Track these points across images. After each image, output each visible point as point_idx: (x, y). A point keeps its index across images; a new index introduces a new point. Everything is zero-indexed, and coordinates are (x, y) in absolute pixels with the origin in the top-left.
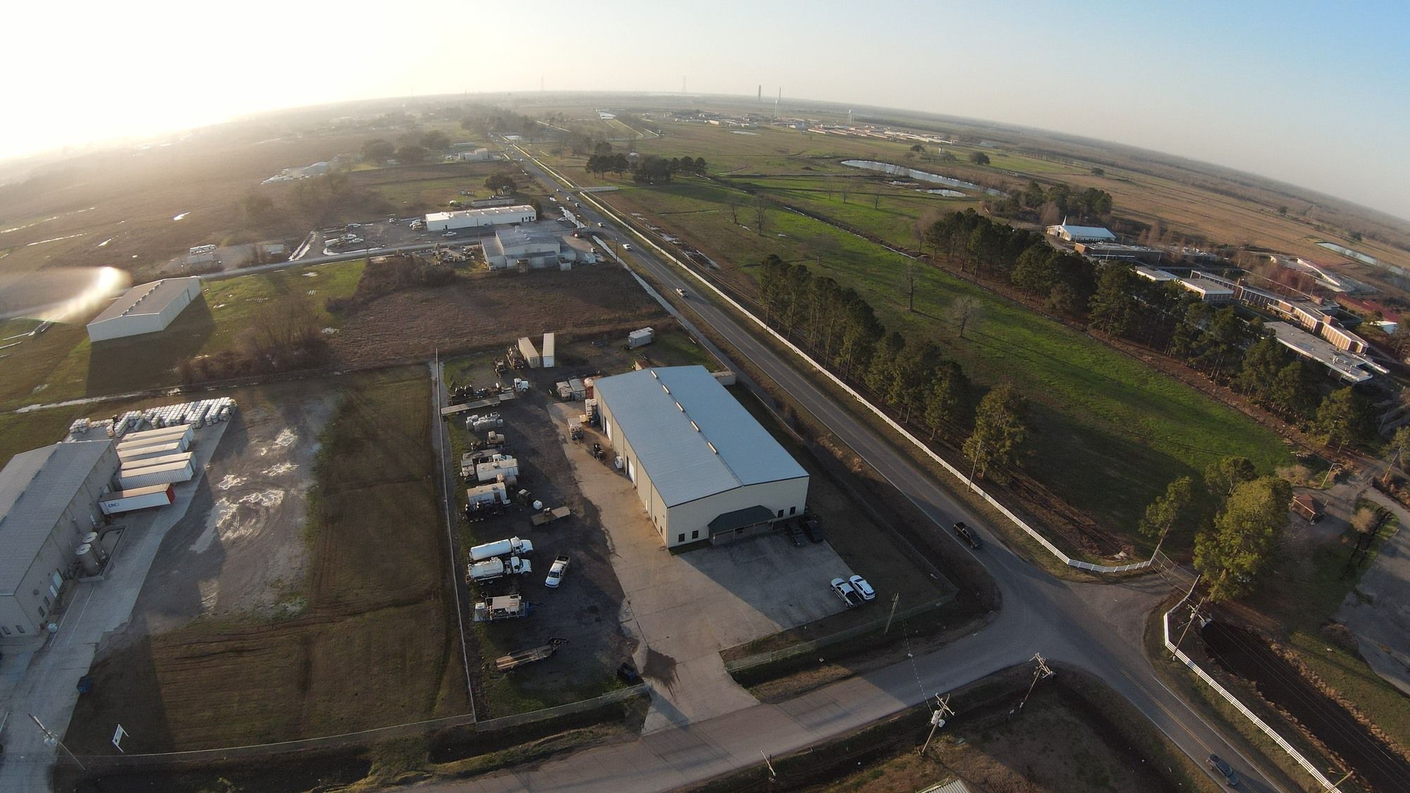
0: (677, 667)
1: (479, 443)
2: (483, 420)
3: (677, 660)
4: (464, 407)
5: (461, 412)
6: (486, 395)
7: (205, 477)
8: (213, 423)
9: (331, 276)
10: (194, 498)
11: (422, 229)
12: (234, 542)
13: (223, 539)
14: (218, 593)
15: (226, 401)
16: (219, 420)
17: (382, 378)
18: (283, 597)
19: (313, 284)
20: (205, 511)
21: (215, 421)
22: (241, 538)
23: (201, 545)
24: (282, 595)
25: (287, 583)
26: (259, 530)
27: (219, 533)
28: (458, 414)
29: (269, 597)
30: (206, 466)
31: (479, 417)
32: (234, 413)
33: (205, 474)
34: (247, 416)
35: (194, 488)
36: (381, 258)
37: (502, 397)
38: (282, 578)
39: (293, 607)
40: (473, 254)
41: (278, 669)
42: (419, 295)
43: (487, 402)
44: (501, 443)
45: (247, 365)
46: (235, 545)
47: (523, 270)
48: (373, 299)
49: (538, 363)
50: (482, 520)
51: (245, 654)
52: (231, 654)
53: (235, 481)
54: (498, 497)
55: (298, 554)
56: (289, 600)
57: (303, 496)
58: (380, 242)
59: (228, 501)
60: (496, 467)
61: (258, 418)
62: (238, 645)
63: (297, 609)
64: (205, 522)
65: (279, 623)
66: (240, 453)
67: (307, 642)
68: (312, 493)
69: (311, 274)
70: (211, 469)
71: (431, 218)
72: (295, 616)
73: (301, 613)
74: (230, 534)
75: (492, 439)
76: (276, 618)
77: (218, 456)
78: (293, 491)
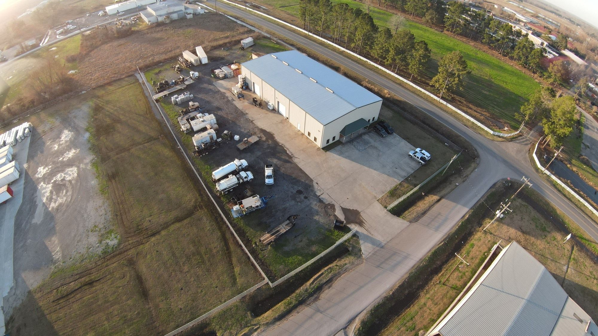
0: (362, 214)
1: (184, 110)
2: (182, 97)
3: (359, 210)
4: (166, 93)
5: (165, 96)
6: (176, 83)
7: (27, 174)
8: (22, 140)
9: (64, 47)
10: (24, 188)
11: (105, 15)
12: (57, 209)
13: (50, 209)
14: (61, 247)
15: (26, 125)
16: (25, 137)
17: (111, 88)
18: (102, 237)
19: (56, 53)
20: (33, 195)
21: (23, 138)
22: (61, 205)
23: (38, 218)
24: (102, 235)
25: (101, 226)
26: (70, 197)
27: (46, 206)
28: (164, 97)
29: (93, 239)
30: (25, 166)
31: (178, 96)
32: (33, 130)
33: (26, 170)
34: (40, 130)
35: (23, 181)
36: (88, 32)
37: (187, 83)
38: (97, 224)
39: (113, 242)
40: (137, 19)
41: (121, 288)
42: (115, 43)
43: (178, 87)
44: (198, 107)
45: (32, 102)
46: (58, 211)
47: (168, 22)
48: (91, 51)
49: (199, 62)
50: (207, 153)
51: (95, 284)
52: (86, 287)
53: (45, 170)
54: (212, 138)
55: (100, 205)
56: (107, 238)
57: (89, 167)
58: (84, 25)
59: (45, 184)
60: (203, 121)
61: (46, 129)
62: (86, 279)
63: (115, 242)
64: (35, 202)
65: (107, 256)
66: (42, 152)
67: (131, 263)
68: (94, 164)
69: (54, 49)
70: (29, 167)
71: (108, 9)
72: (116, 248)
73: (119, 244)
74: (53, 205)
75: (192, 106)
76: (105, 253)
77: (31, 157)
78: (82, 166)
